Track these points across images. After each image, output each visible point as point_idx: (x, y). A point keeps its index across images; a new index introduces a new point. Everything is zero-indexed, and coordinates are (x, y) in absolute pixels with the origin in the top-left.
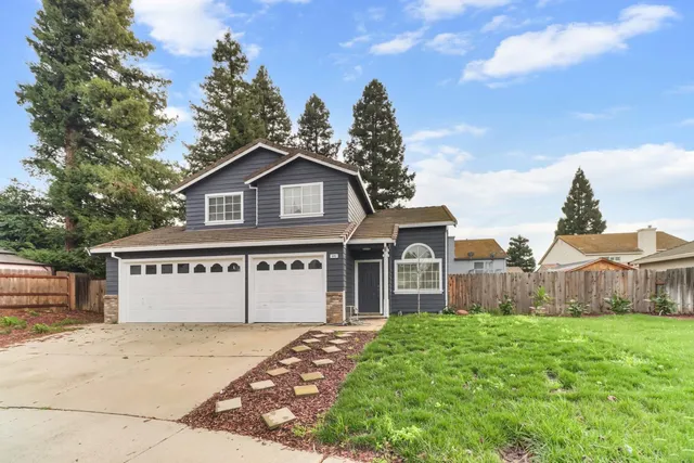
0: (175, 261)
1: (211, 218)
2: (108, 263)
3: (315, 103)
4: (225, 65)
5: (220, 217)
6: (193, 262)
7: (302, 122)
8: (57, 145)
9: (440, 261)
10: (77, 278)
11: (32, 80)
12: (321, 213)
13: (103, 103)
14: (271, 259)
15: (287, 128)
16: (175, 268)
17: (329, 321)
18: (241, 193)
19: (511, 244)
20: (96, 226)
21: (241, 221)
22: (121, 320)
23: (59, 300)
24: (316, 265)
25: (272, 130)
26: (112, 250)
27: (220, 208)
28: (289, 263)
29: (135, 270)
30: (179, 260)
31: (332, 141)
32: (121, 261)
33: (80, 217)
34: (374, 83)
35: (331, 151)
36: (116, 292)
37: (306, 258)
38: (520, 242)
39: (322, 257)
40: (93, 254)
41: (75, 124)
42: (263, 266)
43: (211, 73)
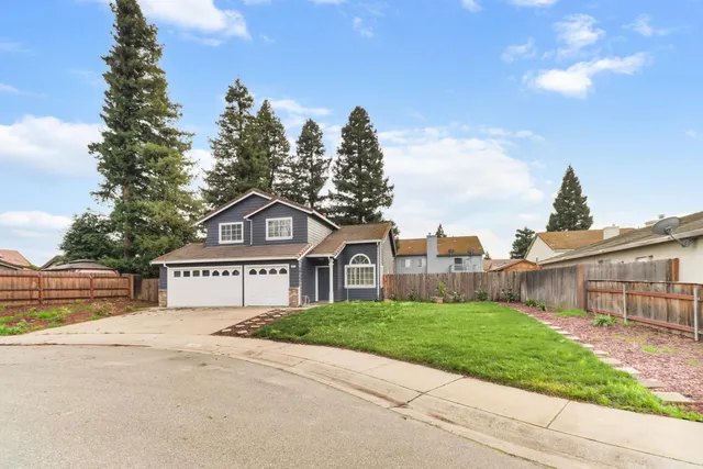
0: (201, 269)
1: (223, 239)
2: (161, 270)
3: (311, 126)
4: (235, 104)
5: (229, 239)
6: (212, 269)
7: (300, 142)
8: (117, 182)
9: (374, 266)
10: (135, 278)
11: (101, 140)
12: (291, 237)
13: (152, 160)
14: (258, 268)
15: (286, 150)
16: (201, 273)
17: (291, 305)
18: (242, 223)
19: (517, 236)
20: (148, 242)
21: (242, 241)
22: (169, 306)
23: (124, 293)
24: (283, 271)
25: (274, 152)
26: (164, 263)
27: (229, 233)
28: (268, 270)
29: (177, 274)
30: (203, 268)
31: (324, 158)
32: (169, 269)
33: (137, 236)
34: (358, 109)
35: (324, 166)
36: (166, 288)
37: (278, 267)
38: (527, 234)
39: (287, 267)
40: (153, 265)
41: (132, 171)
42: (253, 272)
43: (224, 111)
